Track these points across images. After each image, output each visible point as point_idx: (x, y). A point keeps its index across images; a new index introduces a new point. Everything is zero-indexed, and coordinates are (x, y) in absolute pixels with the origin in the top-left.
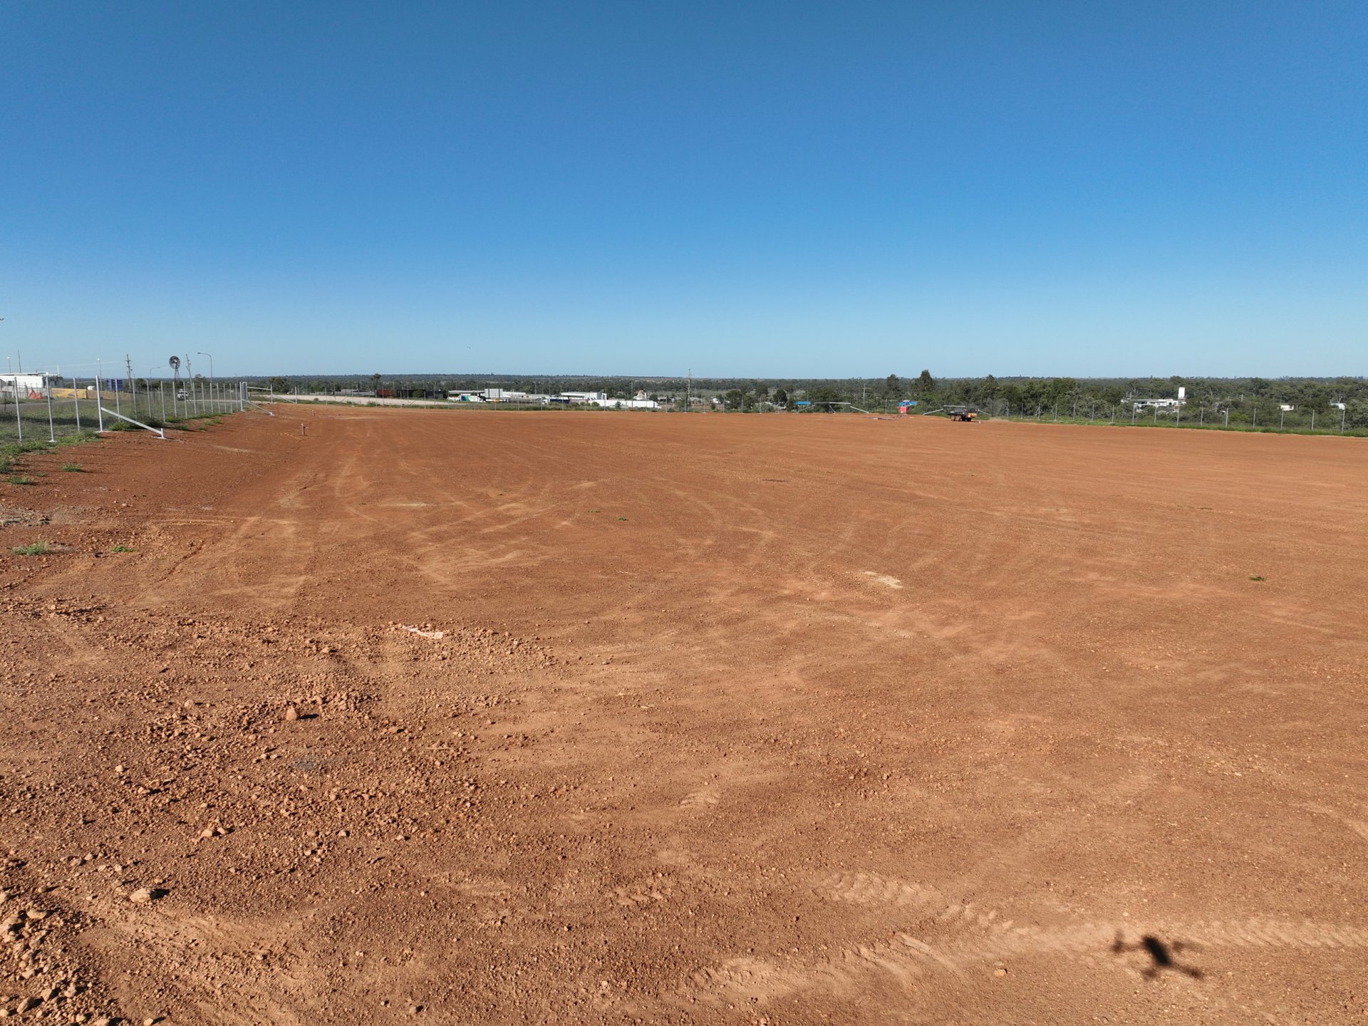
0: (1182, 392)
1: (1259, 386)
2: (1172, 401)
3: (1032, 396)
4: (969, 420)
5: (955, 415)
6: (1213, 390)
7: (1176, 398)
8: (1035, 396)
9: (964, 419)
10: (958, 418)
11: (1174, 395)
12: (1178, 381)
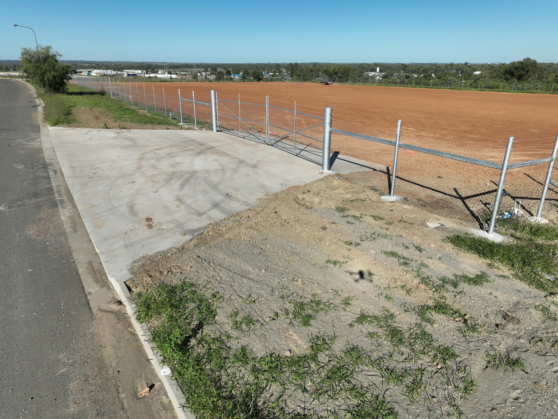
0: (378, 69)
1: (404, 67)
2: (374, 73)
4: (328, 84)
6: (389, 68)
7: (376, 72)
11: (375, 70)
12: (376, 65)
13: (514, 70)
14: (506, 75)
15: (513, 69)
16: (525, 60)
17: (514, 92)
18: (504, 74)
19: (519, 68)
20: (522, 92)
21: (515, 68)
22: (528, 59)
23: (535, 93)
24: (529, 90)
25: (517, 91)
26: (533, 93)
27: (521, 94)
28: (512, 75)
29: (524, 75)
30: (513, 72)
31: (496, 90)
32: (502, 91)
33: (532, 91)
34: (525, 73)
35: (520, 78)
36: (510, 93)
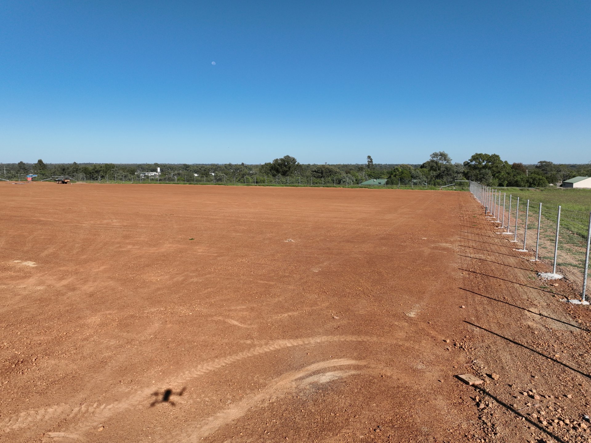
0: (159, 169)
1: (186, 167)
2: (155, 173)
3: (96, 172)
4: (66, 183)
5: (59, 181)
6: (170, 169)
7: (157, 172)
8: (97, 172)
9: (63, 182)
10: (60, 182)
11: (156, 170)
12: (157, 165)
13: (278, 167)
14: (272, 171)
15: (277, 165)
16: (285, 157)
17: (279, 186)
18: (270, 170)
19: (282, 165)
20: (286, 186)
21: (278, 165)
22: (288, 157)
23: (297, 186)
24: (292, 184)
25: (283, 185)
26: (295, 186)
27: (285, 187)
28: (278, 171)
29: (287, 171)
30: (278, 168)
31: (261, 184)
32: (268, 185)
33: (294, 184)
34: (288, 169)
35: (284, 174)
36: (275, 187)
